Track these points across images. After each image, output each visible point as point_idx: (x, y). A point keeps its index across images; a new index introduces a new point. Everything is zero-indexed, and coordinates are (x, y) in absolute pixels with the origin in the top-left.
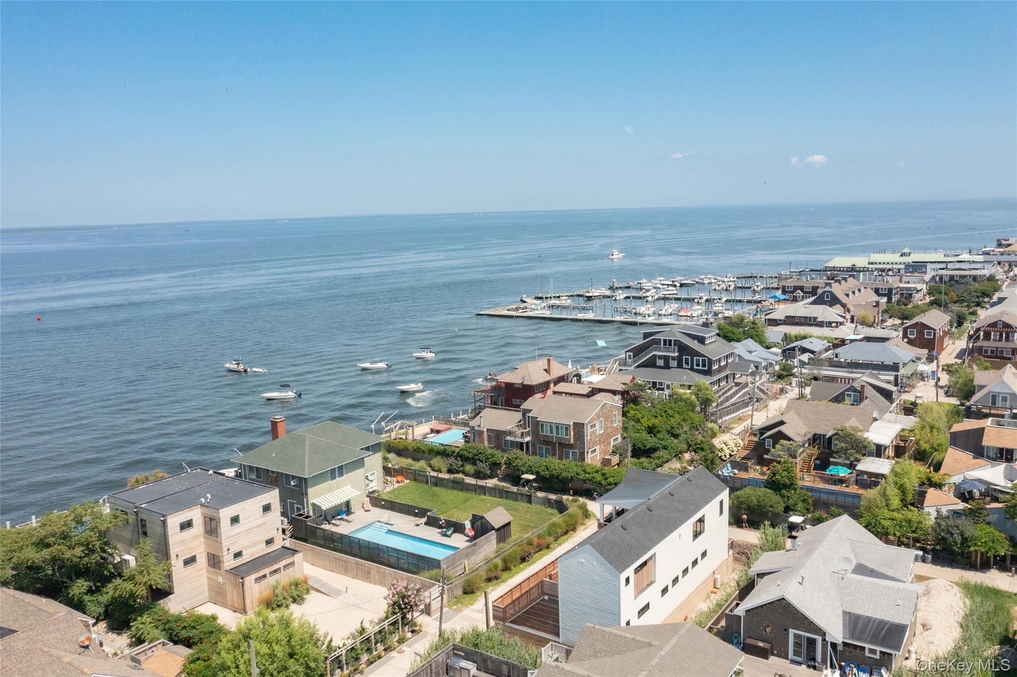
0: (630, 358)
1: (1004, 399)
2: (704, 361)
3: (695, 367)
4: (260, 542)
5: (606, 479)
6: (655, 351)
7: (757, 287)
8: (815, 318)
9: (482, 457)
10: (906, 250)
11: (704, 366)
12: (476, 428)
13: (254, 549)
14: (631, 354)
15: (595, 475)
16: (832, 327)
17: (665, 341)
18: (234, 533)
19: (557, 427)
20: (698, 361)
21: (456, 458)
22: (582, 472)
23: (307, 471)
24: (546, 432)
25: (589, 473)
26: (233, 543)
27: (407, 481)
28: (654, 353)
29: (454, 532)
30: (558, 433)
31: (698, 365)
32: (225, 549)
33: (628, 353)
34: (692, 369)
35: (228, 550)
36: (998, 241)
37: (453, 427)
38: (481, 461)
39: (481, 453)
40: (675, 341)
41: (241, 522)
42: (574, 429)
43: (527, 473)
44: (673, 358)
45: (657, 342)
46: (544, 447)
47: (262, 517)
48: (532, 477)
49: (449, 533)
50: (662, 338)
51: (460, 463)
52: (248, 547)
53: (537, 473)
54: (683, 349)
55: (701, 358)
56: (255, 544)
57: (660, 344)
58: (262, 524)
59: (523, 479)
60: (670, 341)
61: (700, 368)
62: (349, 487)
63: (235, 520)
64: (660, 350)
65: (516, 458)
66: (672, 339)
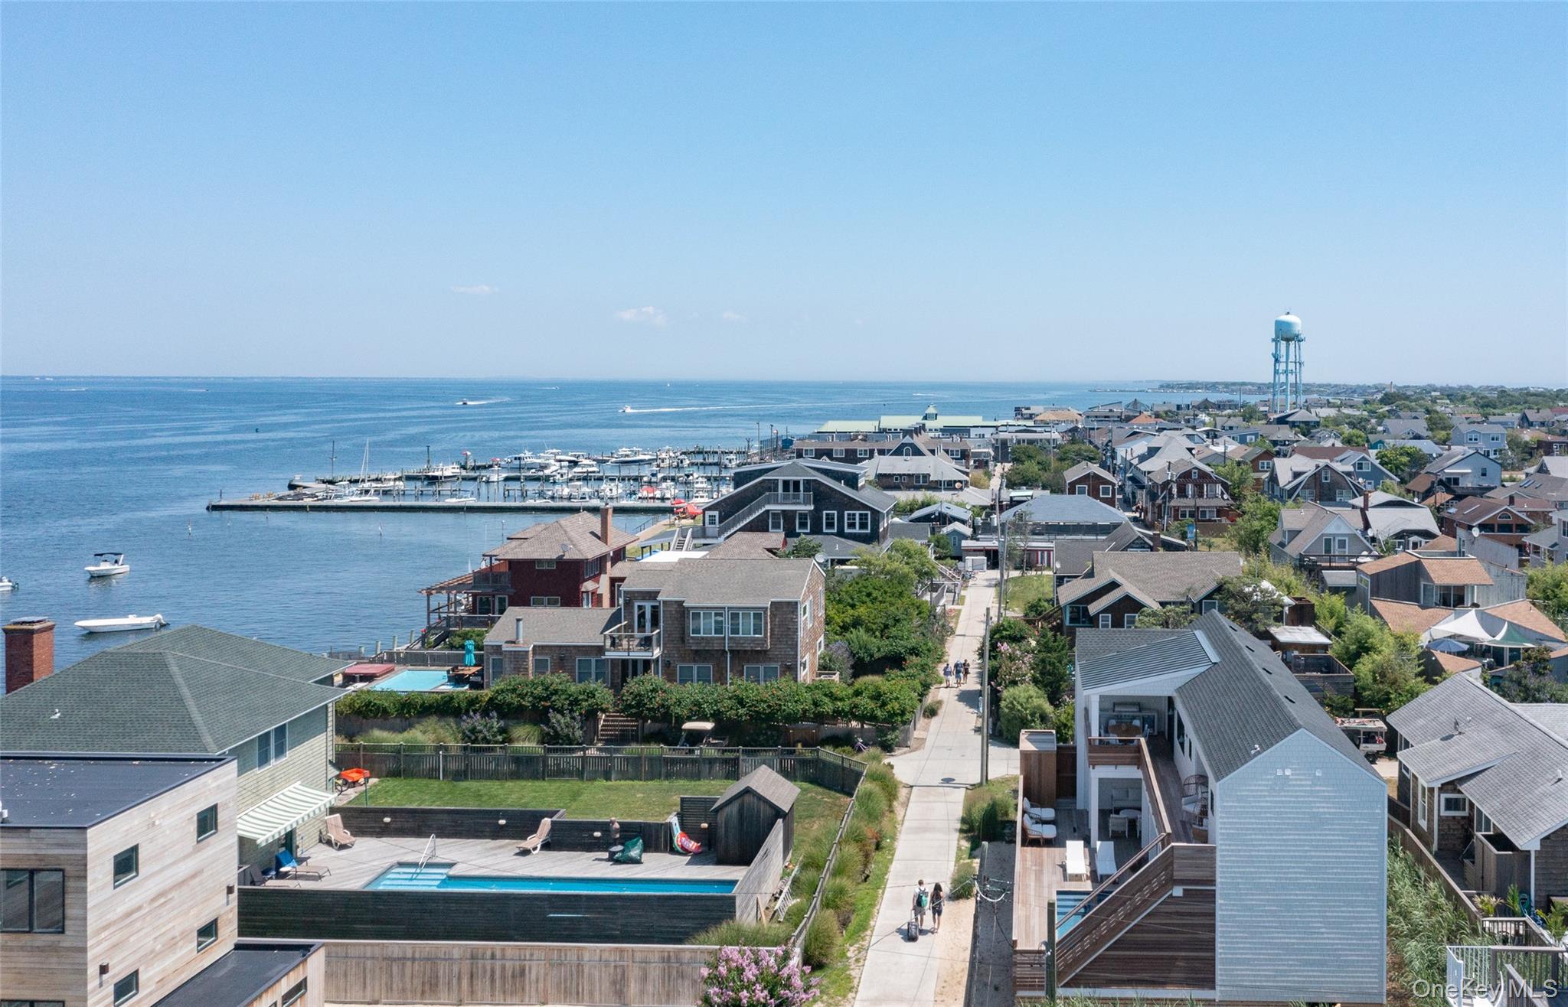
0: (712, 522)
1: (1342, 544)
2: (863, 517)
3: (847, 530)
4: (184, 935)
5: (884, 704)
6: (769, 503)
7: (730, 461)
8: (926, 476)
9: (560, 701)
10: (931, 410)
11: (863, 526)
12: (506, 648)
13: (169, 962)
14: (716, 513)
15: (857, 700)
16: (955, 489)
17: (786, 483)
18: (121, 910)
19: (735, 616)
20: (852, 517)
21: (485, 713)
22: (827, 700)
23: (208, 739)
24: (705, 628)
25: (842, 700)
26: (114, 946)
27: (373, 781)
28: (768, 507)
29: (647, 848)
30: (735, 631)
31: (852, 525)
32: (93, 970)
33: (708, 513)
34: (841, 534)
35: (104, 970)
36: (1017, 409)
37: (397, 668)
38: (560, 711)
39: (556, 692)
40: (807, 482)
41: (143, 869)
42: (773, 615)
43: (689, 719)
44: (803, 516)
45: (772, 486)
46: (695, 667)
47: (196, 851)
48: (708, 726)
49: (634, 853)
50: (781, 478)
51: (496, 724)
52: (153, 956)
53: (716, 716)
54: (821, 496)
55: (857, 513)
56: (172, 945)
57: (776, 489)
58: (194, 876)
59: (685, 730)
60: (796, 483)
61: (857, 530)
62: (297, 785)
63: (126, 864)
64: (776, 502)
65: (654, 690)
66: (801, 478)
